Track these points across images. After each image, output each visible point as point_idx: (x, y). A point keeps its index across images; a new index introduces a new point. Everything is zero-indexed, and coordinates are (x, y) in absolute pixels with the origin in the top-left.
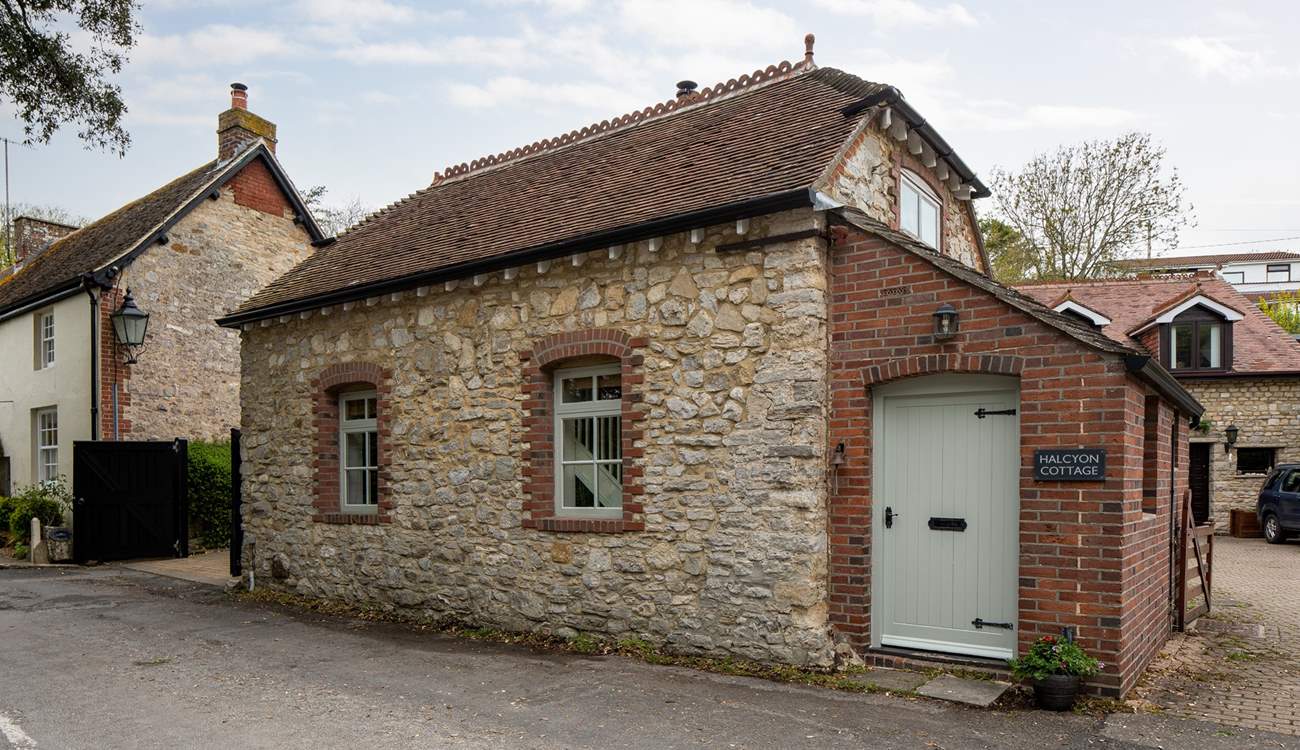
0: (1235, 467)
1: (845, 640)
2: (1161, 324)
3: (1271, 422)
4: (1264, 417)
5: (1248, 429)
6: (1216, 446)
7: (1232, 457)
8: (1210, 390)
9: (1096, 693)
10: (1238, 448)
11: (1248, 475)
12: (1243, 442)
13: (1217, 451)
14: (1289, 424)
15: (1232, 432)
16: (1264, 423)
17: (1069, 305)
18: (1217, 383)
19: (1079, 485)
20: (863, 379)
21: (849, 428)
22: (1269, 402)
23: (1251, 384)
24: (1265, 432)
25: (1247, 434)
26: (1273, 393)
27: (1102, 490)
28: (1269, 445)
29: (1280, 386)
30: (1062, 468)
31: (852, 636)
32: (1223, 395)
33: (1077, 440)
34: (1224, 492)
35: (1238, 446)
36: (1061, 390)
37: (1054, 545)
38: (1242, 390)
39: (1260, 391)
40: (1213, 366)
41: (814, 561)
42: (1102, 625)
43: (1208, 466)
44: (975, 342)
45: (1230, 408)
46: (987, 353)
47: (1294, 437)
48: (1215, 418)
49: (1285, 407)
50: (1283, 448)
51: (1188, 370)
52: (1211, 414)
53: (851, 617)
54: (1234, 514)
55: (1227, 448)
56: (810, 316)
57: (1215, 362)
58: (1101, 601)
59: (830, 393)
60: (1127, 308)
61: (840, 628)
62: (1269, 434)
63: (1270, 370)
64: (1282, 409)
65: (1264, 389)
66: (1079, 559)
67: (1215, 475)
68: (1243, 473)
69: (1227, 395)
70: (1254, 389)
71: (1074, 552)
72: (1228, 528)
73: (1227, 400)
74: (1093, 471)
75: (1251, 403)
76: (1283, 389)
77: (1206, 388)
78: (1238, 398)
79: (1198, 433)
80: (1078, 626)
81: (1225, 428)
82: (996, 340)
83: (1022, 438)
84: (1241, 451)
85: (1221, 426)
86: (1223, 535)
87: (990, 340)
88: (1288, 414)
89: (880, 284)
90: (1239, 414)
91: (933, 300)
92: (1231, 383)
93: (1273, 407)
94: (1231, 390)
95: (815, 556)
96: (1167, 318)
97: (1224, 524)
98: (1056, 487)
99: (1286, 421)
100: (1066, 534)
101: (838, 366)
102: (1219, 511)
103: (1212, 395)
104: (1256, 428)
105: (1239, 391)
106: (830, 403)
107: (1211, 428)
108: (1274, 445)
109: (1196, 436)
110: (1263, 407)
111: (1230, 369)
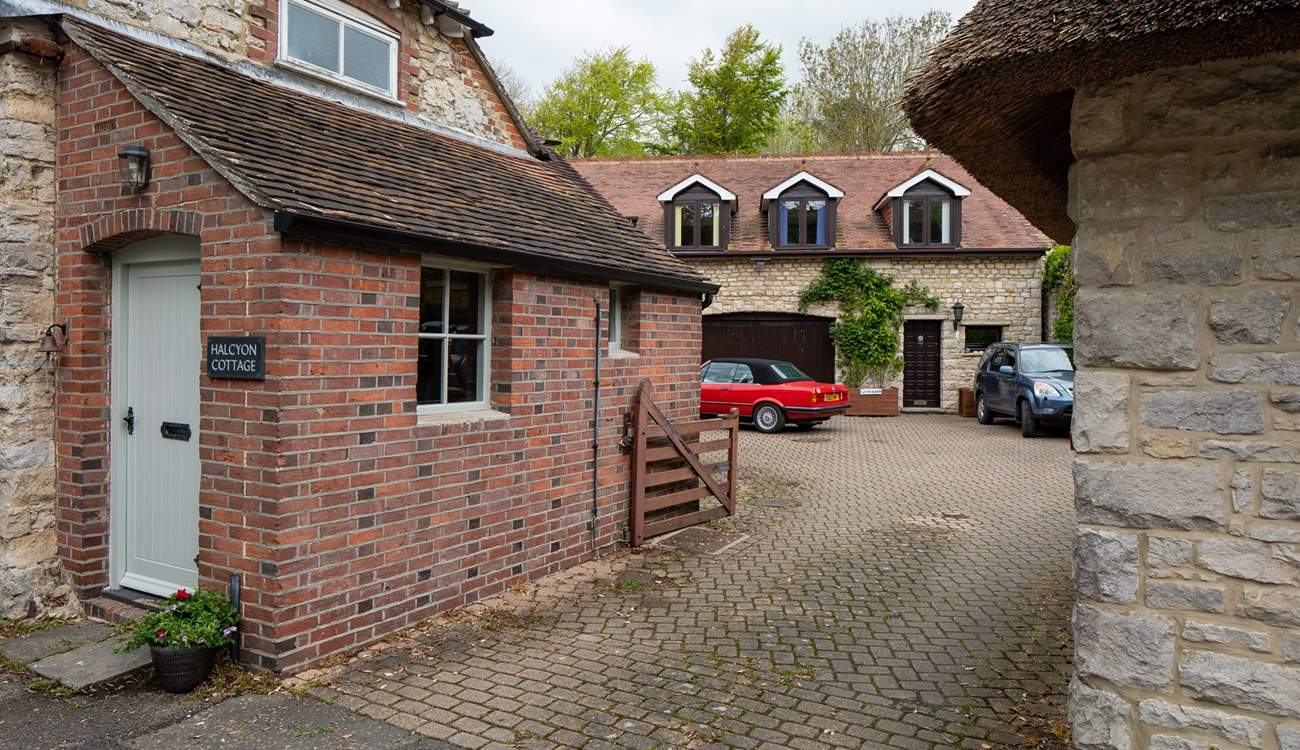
0: (963, 345)
1: (69, 581)
2: (895, 198)
3: (998, 299)
4: (992, 295)
5: (976, 306)
6: (945, 323)
7: (960, 335)
8: (939, 267)
9: (257, 663)
10: (966, 326)
11: (976, 353)
12: (969, 319)
13: (947, 327)
14: (1014, 302)
15: (958, 308)
16: (991, 301)
17: (803, 176)
18: (947, 259)
19: (244, 384)
20: (81, 240)
21: (72, 304)
22: (995, 280)
23: (978, 261)
24: (992, 309)
25: (975, 312)
26: (998, 270)
27: (262, 392)
28: (995, 323)
29: (1006, 263)
30: (228, 361)
31: (74, 576)
32: (952, 272)
33: (242, 324)
34: (953, 371)
35: (966, 323)
36: (230, 258)
37: (226, 463)
38: (971, 267)
39: (986, 267)
40: (943, 242)
41: (16, 479)
42: (263, 573)
43: (939, 343)
44: (165, 193)
45: (958, 284)
46: (174, 208)
47: (1018, 315)
48: (945, 295)
49: (1010, 285)
50: (1008, 326)
51: (919, 245)
52: (941, 291)
53: (74, 551)
54: (961, 392)
55: (956, 324)
56: (7, 156)
57: (945, 238)
58: (261, 540)
59: (58, 258)
60: (883, 181)
61: (67, 565)
62: (995, 312)
63: (995, 247)
64: (1007, 287)
65: (990, 266)
66: (245, 482)
67: (944, 353)
68: (972, 351)
69: (956, 272)
70: (981, 266)
71: (239, 473)
72: (956, 406)
73: (956, 276)
74: (252, 368)
75: (979, 280)
76: (1009, 266)
77: (936, 265)
78: (966, 274)
79: (929, 310)
80: (245, 573)
81: (952, 305)
82: (181, 190)
83: (202, 320)
84: (968, 328)
85: (950, 303)
86: (952, 414)
87: (176, 191)
88: (1013, 292)
89: (93, 117)
90: (967, 291)
91: (132, 137)
92: (959, 259)
93: (999, 284)
94: (960, 266)
95: (19, 472)
96: (898, 192)
97: (952, 403)
98: (227, 387)
99: (1010, 299)
100: (235, 450)
101: (62, 223)
102: (948, 389)
103: (942, 272)
104: (983, 305)
105: (968, 268)
106: (57, 271)
107: (941, 305)
108: (999, 323)
109: (926, 313)
110: (990, 284)
111: (959, 245)
